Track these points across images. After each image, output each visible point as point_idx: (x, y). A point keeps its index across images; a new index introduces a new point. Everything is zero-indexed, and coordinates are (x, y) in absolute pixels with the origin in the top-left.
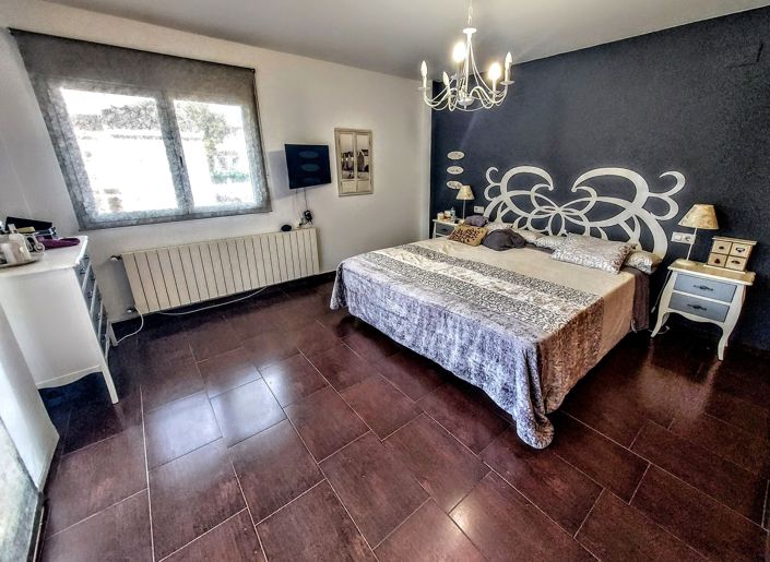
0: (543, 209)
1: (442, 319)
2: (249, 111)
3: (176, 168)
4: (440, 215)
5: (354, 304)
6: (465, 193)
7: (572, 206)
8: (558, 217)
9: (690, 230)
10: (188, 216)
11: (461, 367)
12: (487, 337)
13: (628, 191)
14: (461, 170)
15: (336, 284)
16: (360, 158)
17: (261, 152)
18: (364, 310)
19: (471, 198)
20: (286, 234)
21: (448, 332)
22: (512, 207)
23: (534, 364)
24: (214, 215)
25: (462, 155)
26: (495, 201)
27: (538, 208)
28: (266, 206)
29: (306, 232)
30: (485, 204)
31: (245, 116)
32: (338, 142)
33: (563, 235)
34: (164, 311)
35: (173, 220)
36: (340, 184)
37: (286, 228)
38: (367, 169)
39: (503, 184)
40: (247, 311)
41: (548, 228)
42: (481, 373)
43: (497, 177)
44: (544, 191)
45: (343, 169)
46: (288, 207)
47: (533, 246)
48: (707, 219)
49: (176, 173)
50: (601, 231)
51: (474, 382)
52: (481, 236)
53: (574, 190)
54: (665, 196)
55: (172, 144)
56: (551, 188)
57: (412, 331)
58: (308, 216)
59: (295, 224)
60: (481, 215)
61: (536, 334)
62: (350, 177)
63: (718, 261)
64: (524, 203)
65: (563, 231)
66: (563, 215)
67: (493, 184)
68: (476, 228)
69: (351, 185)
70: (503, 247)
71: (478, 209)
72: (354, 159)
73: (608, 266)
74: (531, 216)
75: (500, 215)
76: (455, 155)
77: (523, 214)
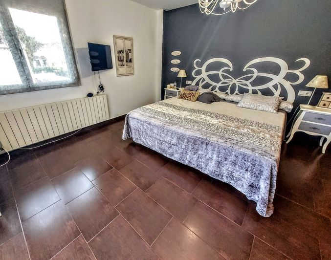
0: (226, 81)
1: (204, 146)
2: (62, 20)
3: (18, 57)
4: (168, 86)
5: (137, 137)
6: (182, 74)
7: (242, 79)
8: (234, 85)
9: (311, 89)
10: (30, 88)
11: (217, 173)
12: (241, 157)
13: (276, 70)
14: (179, 61)
15: (125, 126)
16: (127, 55)
17: (72, 48)
18: (144, 140)
19: (185, 76)
20: (90, 98)
21: (207, 153)
22: (208, 80)
23: (275, 173)
24: (47, 88)
25: (180, 53)
26: (198, 78)
27: (223, 80)
28: (77, 82)
29: (101, 97)
30: (193, 79)
31: (60, 23)
32: (115, 44)
33: (236, 94)
34: (22, 148)
35: (20, 92)
36: (117, 69)
37: (90, 95)
38: (130, 61)
39: (204, 68)
40: (72, 143)
41: (228, 91)
42: (231, 176)
43: (200, 65)
44: (227, 71)
45: (119, 61)
46: (90, 82)
47: (224, 100)
48: (324, 83)
49: (19, 60)
50: (258, 91)
51: (225, 180)
52: (197, 96)
53: (244, 70)
54: (297, 72)
55: (13, 40)
56: (231, 70)
57: (179, 152)
58: (101, 88)
59: (95, 93)
60: (190, 85)
61: (273, 154)
62: (123, 65)
63: (324, 105)
64: (215, 78)
65: (237, 92)
66: (237, 84)
67: (197, 68)
68: (193, 92)
69: (123, 70)
70: (210, 102)
71: (188, 82)
72: (124, 55)
73: (271, 109)
74: (219, 85)
75: (201, 85)
76: (176, 53)
77: (214, 84)
